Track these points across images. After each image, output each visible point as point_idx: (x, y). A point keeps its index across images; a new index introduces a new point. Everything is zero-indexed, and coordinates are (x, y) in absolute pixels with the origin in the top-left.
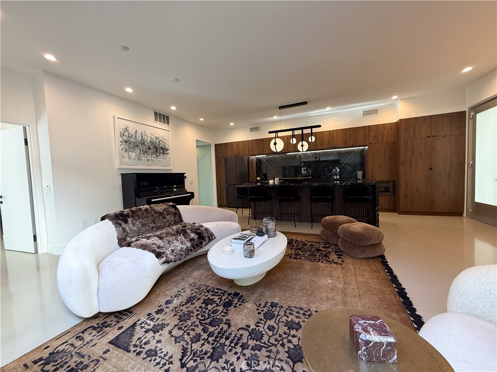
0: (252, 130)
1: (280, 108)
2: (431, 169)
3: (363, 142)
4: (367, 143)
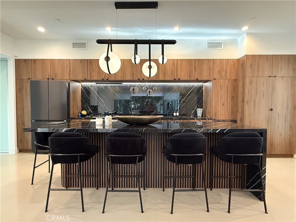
0: (76, 45)
1: (118, 6)
2: (271, 110)
3: (208, 77)
4: (211, 78)
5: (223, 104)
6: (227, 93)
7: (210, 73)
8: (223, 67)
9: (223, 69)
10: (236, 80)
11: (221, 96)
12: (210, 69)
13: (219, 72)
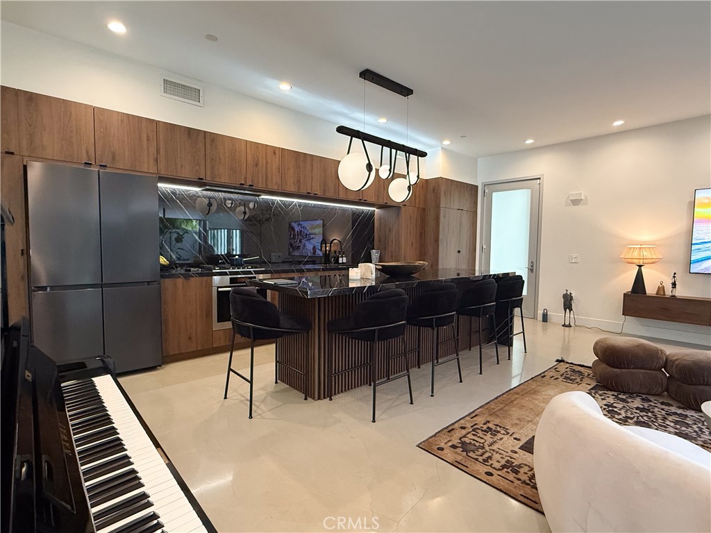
0: (171, 87)
1: (367, 75)
10: (424, 209)
11: (410, 231)
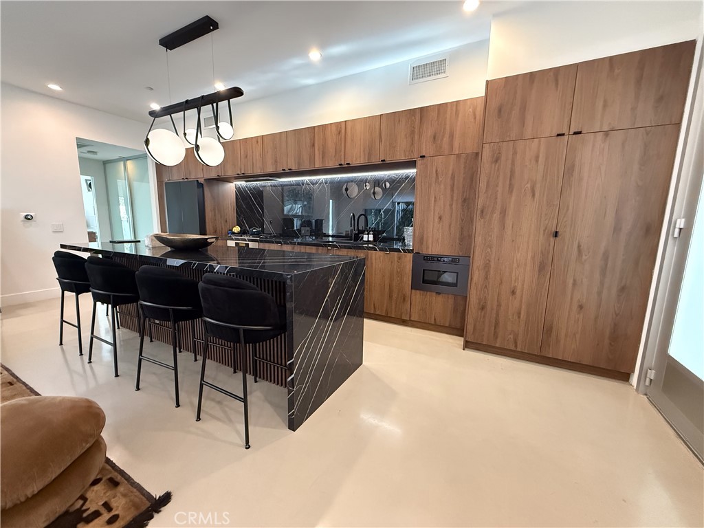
2: (556, 234)
3: (407, 153)
4: (415, 157)
5: (440, 218)
6: (452, 190)
7: (413, 144)
8: (445, 124)
9: (445, 129)
10: (477, 154)
11: (435, 198)
12: (413, 132)
13: (434, 138)
